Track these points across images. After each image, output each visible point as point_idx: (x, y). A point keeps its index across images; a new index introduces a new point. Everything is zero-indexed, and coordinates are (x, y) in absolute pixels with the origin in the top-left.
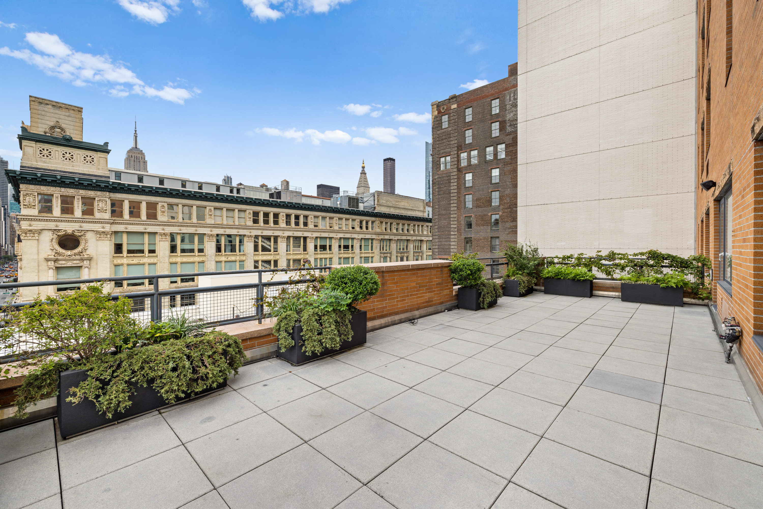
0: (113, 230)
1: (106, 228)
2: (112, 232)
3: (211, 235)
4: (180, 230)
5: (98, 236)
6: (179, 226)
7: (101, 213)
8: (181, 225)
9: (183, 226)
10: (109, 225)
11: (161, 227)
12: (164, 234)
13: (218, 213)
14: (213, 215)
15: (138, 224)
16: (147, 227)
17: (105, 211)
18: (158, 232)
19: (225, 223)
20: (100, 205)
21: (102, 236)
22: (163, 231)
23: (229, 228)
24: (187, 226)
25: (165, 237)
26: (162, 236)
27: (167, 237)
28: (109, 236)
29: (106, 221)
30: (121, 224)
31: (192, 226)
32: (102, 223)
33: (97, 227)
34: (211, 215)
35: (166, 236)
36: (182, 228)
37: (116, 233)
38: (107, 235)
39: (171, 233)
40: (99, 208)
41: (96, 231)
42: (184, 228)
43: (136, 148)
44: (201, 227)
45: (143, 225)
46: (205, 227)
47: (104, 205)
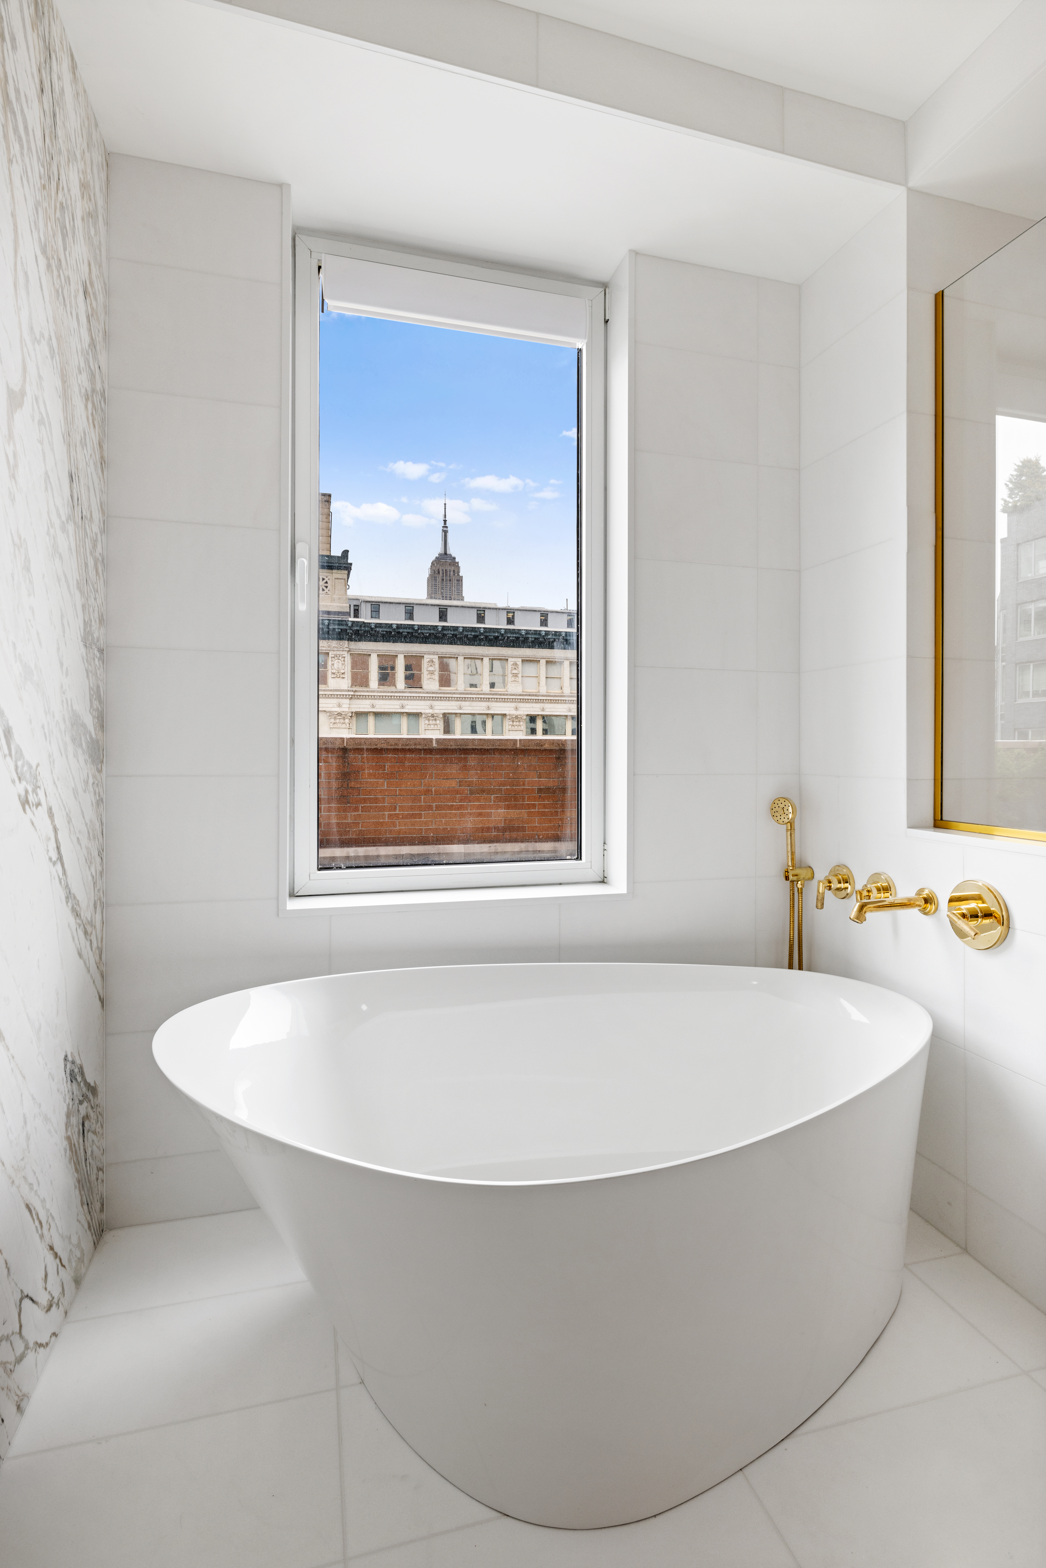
0: (354, 710)
1: (344, 706)
2: (352, 713)
3: (517, 717)
4: (460, 708)
5: (332, 720)
6: (458, 699)
7: (337, 679)
8: (462, 698)
9: (465, 699)
10: (347, 701)
11: (428, 703)
12: (433, 716)
13: (531, 669)
14: (520, 675)
15: (391, 698)
16: (405, 702)
17: (342, 676)
18: (423, 711)
19: (543, 690)
20: (336, 665)
21: (338, 721)
22: (431, 711)
23: (551, 701)
24: (472, 700)
25: (434, 722)
26: (429, 720)
27: (438, 722)
28: (347, 721)
29: (343, 693)
30: (366, 699)
31: (481, 700)
32: (337, 698)
33: (331, 706)
34: (516, 675)
35: (435, 720)
36: (463, 703)
37: (359, 715)
38: (344, 719)
39: (444, 715)
40: (334, 671)
41: (330, 712)
42: (467, 703)
43: (446, 554)
44: (497, 701)
45: (399, 698)
46: (504, 701)
47: (340, 665)
